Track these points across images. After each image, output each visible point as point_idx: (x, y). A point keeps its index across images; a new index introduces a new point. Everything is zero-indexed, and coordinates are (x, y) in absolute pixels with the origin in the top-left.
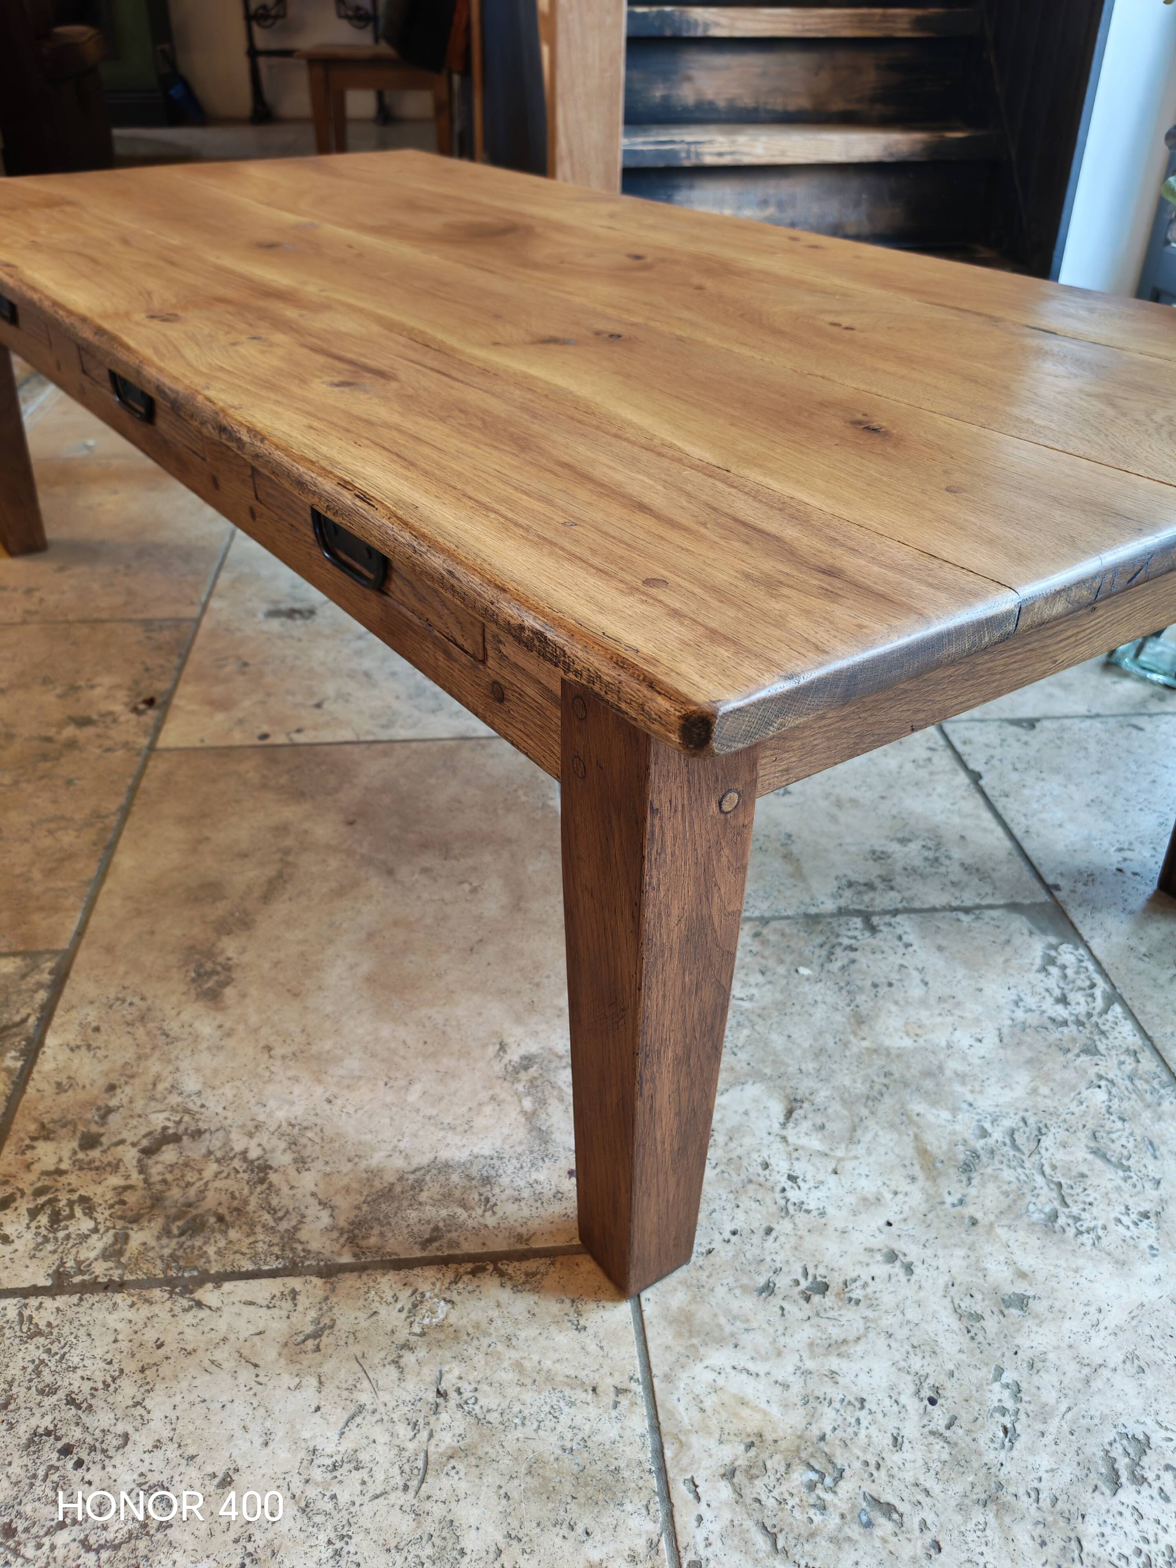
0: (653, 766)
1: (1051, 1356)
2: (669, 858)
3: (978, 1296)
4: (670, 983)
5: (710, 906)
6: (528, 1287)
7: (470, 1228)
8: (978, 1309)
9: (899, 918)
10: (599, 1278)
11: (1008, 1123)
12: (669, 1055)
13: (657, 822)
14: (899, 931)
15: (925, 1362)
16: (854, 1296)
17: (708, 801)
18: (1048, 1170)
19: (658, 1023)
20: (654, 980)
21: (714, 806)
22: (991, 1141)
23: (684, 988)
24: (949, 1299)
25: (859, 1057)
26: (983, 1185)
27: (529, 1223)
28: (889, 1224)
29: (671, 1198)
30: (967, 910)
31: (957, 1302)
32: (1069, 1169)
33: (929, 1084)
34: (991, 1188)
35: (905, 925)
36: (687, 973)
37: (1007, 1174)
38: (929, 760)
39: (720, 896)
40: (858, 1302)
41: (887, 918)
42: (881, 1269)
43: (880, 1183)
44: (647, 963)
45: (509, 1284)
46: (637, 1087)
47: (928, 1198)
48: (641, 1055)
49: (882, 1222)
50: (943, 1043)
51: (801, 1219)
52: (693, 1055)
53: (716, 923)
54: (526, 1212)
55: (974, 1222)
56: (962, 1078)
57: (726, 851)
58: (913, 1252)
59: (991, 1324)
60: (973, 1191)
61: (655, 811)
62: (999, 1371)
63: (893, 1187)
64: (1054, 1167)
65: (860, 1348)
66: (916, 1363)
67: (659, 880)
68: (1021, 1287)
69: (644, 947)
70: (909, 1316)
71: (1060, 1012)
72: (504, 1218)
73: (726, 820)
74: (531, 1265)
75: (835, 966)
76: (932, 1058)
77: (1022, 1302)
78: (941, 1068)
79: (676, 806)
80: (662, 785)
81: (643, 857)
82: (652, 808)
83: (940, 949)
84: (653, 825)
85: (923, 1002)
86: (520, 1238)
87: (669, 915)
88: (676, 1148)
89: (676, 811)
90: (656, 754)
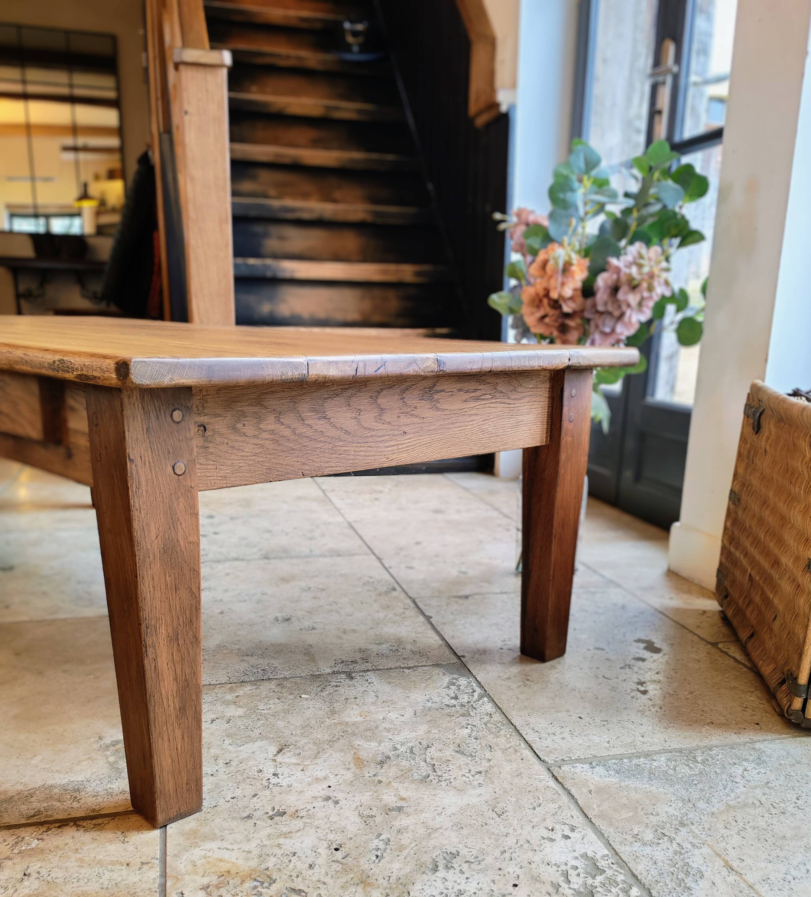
0: (126, 432)
1: (411, 827)
2: (144, 492)
3: (375, 809)
4: (156, 579)
5: (176, 532)
6: (94, 829)
7: (61, 809)
8: (373, 814)
9: (368, 673)
10: (142, 821)
11: (410, 745)
12: (163, 631)
13: (133, 467)
14: (367, 678)
15: (337, 836)
16: (301, 815)
17: (165, 464)
18: (428, 760)
19: (152, 605)
20: (145, 573)
21: (170, 469)
22: (398, 752)
23: (167, 585)
24: (357, 811)
25: (329, 727)
26: (390, 767)
27: (101, 804)
28: (329, 787)
29: (179, 748)
30: (409, 668)
31: (361, 813)
32: (441, 759)
33: (368, 733)
34: (393, 769)
35: (372, 677)
36: (167, 575)
37: (404, 763)
38: (404, 613)
39: (182, 528)
40: (302, 817)
41: (361, 674)
42: (319, 804)
43: (328, 772)
44: (139, 559)
45: (82, 829)
46: (144, 649)
47: (355, 775)
48: (143, 626)
49: (325, 786)
50: (381, 718)
51: (276, 790)
52: (180, 637)
53: (182, 546)
54: (100, 800)
55: (380, 782)
56: (388, 730)
57: (182, 500)
58: (340, 796)
59: (379, 819)
60: (383, 771)
61: (131, 461)
62: (380, 835)
63: (336, 773)
64: (432, 759)
65: (298, 834)
66: (331, 837)
67: (140, 505)
68: (400, 804)
69: (136, 547)
70: (331, 819)
71: (453, 702)
72: (86, 803)
73: (179, 479)
74: (100, 821)
75: (324, 694)
76: (372, 723)
77: (400, 809)
78: (377, 727)
79: (145, 461)
80: (134, 445)
81: (128, 488)
82: (129, 458)
83: (389, 683)
84: (131, 469)
85: (373, 703)
86: (94, 810)
87: (150, 531)
88: (178, 708)
89: (145, 464)
90: (128, 426)
